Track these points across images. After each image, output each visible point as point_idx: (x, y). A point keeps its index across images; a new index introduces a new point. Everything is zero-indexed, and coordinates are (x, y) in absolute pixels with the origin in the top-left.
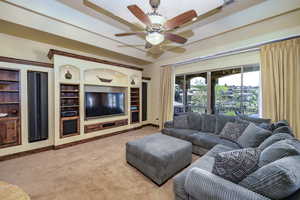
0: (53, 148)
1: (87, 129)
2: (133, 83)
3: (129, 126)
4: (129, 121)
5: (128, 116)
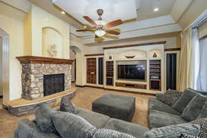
0: (103, 88)
1: (118, 85)
2: (155, 56)
3: (148, 91)
4: (148, 87)
5: (147, 83)
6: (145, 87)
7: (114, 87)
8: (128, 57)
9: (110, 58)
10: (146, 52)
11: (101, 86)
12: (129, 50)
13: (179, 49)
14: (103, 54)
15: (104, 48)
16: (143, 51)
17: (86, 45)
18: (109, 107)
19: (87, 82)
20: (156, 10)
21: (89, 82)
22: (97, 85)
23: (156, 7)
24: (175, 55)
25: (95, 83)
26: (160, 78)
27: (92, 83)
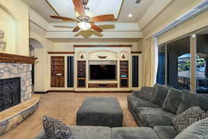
0: (74, 92)
1: (90, 86)
2: (124, 57)
3: (119, 89)
4: (119, 85)
5: (118, 82)
6: (116, 86)
7: (87, 89)
8: (100, 57)
9: (82, 57)
10: (116, 53)
11: (71, 89)
12: (101, 51)
13: (140, 52)
14: (74, 53)
15: (75, 46)
16: (113, 52)
17: (49, 39)
18: (99, 114)
19: (52, 86)
20: (130, 16)
21: (55, 86)
22: (66, 88)
23: (131, 13)
24: (137, 57)
25: (63, 86)
26: (128, 77)
27: (59, 86)
